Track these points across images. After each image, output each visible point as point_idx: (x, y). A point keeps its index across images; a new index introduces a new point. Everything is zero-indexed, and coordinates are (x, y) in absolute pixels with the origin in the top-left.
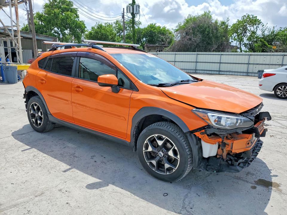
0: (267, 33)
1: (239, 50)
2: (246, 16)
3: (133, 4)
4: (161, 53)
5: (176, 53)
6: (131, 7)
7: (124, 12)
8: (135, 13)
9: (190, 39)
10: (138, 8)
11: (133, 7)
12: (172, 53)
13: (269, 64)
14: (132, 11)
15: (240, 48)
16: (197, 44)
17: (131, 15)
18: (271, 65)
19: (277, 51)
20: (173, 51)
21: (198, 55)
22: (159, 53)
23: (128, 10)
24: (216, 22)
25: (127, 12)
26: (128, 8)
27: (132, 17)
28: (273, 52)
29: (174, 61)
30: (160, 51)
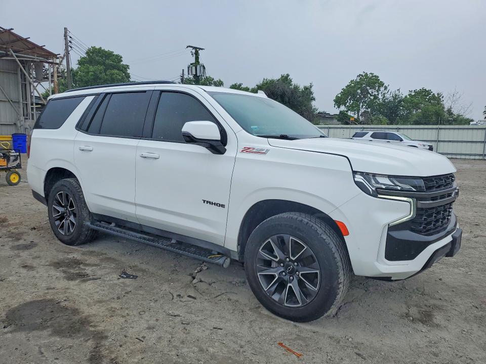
3: (196, 64)
6: (194, 68)
7: (183, 74)
8: (198, 75)
10: (202, 69)
11: (196, 67)
14: (194, 73)
23: (190, 71)
25: (189, 74)
26: (190, 69)
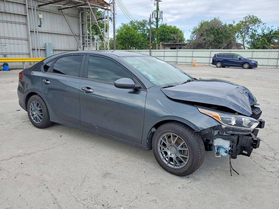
0: (266, 32)
1: (242, 47)
2: (248, 17)
3: (157, 11)
4: (181, 50)
5: (194, 50)
8: (159, 17)
9: (205, 39)
10: (161, 14)
11: (157, 13)
12: (190, 50)
13: (268, 59)
14: (156, 17)
15: (243, 45)
16: (210, 43)
17: (155, 20)
18: (269, 58)
19: (274, 48)
20: (190, 48)
21: (212, 52)
22: (179, 50)
24: (226, 25)
26: (154, 14)
27: (156, 21)
28: (271, 49)
29: (192, 56)
30: (179, 49)
